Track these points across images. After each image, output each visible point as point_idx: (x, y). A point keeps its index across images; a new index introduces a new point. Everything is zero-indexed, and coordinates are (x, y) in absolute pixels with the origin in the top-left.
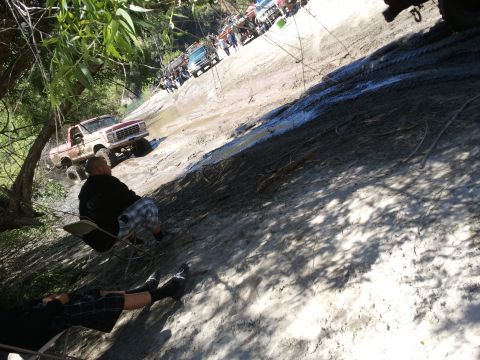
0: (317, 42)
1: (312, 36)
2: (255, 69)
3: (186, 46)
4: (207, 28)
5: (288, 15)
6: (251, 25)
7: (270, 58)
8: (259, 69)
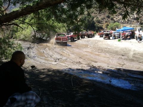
0: (132, 53)
1: (130, 50)
2: (106, 48)
3: (88, 30)
4: (96, 29)
5: (122, 39)
6: (110, 35)
7: (113, 48)
8: (107, 49)
